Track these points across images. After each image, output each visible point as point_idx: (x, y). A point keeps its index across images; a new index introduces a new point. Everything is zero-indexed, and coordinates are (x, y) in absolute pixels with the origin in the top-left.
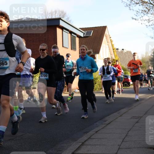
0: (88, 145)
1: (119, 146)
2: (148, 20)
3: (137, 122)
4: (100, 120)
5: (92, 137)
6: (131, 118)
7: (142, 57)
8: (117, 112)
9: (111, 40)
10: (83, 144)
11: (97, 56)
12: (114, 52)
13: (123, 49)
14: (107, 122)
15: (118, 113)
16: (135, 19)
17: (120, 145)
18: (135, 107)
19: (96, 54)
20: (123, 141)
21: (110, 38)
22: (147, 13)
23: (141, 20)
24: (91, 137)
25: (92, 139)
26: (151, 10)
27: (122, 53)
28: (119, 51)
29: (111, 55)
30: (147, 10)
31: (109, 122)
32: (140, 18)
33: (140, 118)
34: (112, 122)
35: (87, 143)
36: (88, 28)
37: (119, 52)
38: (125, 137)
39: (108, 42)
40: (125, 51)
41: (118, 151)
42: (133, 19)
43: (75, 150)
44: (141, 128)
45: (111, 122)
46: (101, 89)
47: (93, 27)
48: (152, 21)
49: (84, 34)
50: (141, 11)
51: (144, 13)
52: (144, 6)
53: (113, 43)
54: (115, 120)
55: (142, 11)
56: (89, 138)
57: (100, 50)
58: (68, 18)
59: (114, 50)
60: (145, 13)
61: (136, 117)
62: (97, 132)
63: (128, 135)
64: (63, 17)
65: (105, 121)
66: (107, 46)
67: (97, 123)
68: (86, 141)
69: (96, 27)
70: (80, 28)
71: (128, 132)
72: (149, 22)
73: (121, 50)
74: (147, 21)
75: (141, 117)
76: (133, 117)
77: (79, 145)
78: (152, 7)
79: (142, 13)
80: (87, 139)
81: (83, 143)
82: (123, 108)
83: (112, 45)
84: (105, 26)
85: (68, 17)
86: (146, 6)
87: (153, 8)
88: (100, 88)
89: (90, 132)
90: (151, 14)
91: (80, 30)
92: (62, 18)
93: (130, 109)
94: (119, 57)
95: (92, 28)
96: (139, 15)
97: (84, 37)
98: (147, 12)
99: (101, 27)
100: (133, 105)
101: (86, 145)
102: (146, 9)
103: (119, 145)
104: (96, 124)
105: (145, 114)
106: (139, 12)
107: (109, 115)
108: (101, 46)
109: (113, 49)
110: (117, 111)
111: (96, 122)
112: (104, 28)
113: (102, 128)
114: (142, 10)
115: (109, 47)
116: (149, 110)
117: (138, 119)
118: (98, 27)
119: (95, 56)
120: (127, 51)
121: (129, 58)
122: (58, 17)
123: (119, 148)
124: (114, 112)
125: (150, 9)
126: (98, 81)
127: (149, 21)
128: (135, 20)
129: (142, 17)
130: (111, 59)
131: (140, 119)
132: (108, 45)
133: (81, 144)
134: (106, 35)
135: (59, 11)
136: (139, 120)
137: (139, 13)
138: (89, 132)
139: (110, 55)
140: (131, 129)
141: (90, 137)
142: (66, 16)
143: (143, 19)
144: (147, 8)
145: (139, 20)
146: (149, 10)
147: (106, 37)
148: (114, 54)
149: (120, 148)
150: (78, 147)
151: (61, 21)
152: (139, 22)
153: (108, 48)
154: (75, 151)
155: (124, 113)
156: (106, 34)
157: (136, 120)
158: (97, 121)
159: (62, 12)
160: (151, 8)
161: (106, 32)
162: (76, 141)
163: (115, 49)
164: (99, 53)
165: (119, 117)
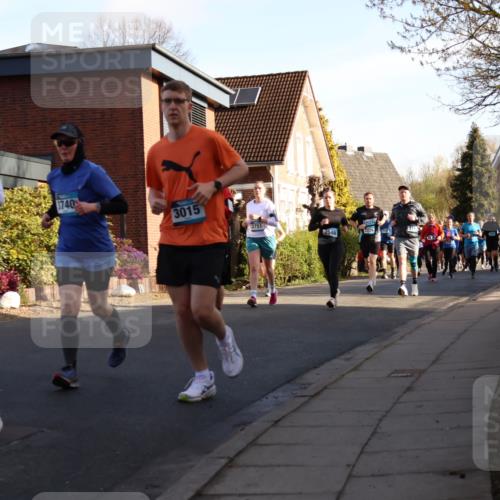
0: (248, 466)
1: (349, 470)
2: (443, 51)
3: (409, 389)
4: (288, 382)
5: (260, 441)
6: (389, 376)
7: (425, 175)
8: (343, 357)
9: (321, 118)
10: (231, 463)
11: (276, 171)
12: (331, 157)
13: (361, 149)
14: (310, 391)
15: (348, 359)
16: (402, 49)
17: (354, 466)
18: (402, 338)
19: (273, 164)
20: (362, 452)
21: (320, 109)
22: (440, 28)
23: (420, 52)
24: (258, 438)
25: (261, 445)
26: (451, 18)
27: (358, 160)
28: (349, 152)
29: (322, 166)
30: (439, 18)
31: (316, 391)
32: (417, 45)
33: (420, 376)
34: (325, 388)
35: (243, 459)
36: (244, 78)
37: (347, 156)
38: (369, 439)
39: (311, 126)
40: (367, 153)
41: (345, 484)
42: (393, 47)
43: (206, 481)
44: (420, 406)
45: (322, 391)
46: (289, 281)
47: (263, 76)
48: (454, 53)
49: (232, 97)
50: (418, 23)
51: (428, 28)
52: (429, 6)
53: (329, 128)
54: (335, 381)
55: (424, 20)
56: (253, 443)
57: (284, 151)
58: (180, 45)
59: (333, 152)
60: (432, 29)
61: (403, 371)
62: (276, 422)
63: (379, 430)
64: (163, 42)
65: (304, 387)
66: (309, 138)
67: (279, 393)
68: (240, 453)
69: (272, 75)
70: (218, 79)
71: (380, 420)
72: (445, 59)
73: (356, 150)
74: (440, 54)
75: (422, 372)
76: (396, 371)
77: (218, 468)
78: (456, 8)
79: (422, 27)
80: (245, 445)
81: (231, 460)
82: (361, 343)
83: (325, 134)
84: (300, 70)
85: (180, 41)
86: (436, 6)
87: (459, 10)
88: (287, 278)
89: (254, 424)
90: (454, 32)
91: (218, 83)
92: (157, 47)
93: (385, 347)
94: (349, 173)
95: (260, 76)
96: (413, 36)
97: (232, 108)
98: (438, 25)
99: (289, 73)
100: (395, 333)
101: (240, 466)
102: (436, 16)
103: (348, 466)
104: (276, 398)
105: (434, 362)
106: (413, 26)
107: (315, 367)
108: (288, 138)
109: (330, 149)
110: (343, 353)
111: (274, 390)
112: (300, 77)
113: (294, 411)
114: (423, 17)
115: (314, 142)
116: (447, 348)
117: (412, 379)
118: (279, 74)
119: (271, 172)
120: (375, 155)
121: (382, 176)
122: (146, 43)
123: (350, 476)
124: (335, 357)
125: (448, 15)
126: (281, 254)
127: (445, 53)
128: (399, 50)
129: (424, 41)
130: (321, 182)
131: (417, 379)
132: (312, 133)
133: (223, 462)
134: (304, 103)
135: (149, 20)
136: (413, 382)
137: (413, 29)
138: (250, 423)
139: (318, 166)
140: (387, 412)
141: (254, 440)
142: (170, 37)
143: (426, 49)
144: (437, 11)
145: (412, 50)
146: (445, 19)
147: (306, 107)
148: (333, 166)
149: (354, 473)
150: (213, 473)
151: (153, 53)
152: (413, 59)
153: (312, 146)
154: (206, 485)
155: (367, 359)
156: (305, 98)
157: (407, 382)
158: (278, 387)
159: (160, 25)
160: (453, 11)
161: (306, 92)
162: (208, 452)
163: (336, 148)
164: (282, 160)
165: (348, 372)
